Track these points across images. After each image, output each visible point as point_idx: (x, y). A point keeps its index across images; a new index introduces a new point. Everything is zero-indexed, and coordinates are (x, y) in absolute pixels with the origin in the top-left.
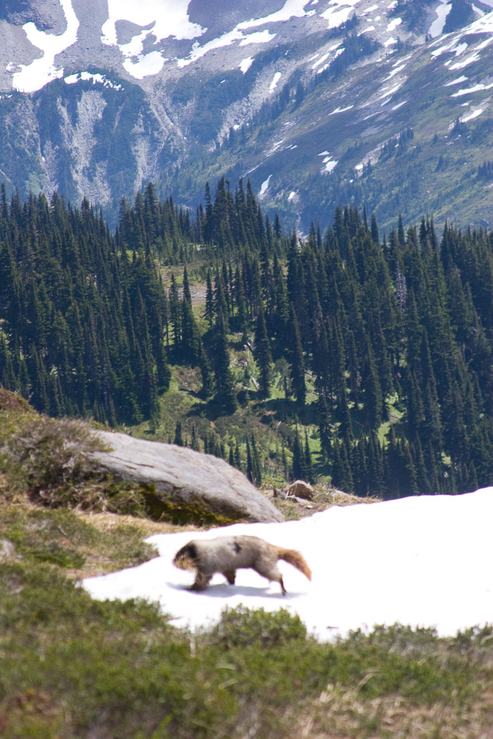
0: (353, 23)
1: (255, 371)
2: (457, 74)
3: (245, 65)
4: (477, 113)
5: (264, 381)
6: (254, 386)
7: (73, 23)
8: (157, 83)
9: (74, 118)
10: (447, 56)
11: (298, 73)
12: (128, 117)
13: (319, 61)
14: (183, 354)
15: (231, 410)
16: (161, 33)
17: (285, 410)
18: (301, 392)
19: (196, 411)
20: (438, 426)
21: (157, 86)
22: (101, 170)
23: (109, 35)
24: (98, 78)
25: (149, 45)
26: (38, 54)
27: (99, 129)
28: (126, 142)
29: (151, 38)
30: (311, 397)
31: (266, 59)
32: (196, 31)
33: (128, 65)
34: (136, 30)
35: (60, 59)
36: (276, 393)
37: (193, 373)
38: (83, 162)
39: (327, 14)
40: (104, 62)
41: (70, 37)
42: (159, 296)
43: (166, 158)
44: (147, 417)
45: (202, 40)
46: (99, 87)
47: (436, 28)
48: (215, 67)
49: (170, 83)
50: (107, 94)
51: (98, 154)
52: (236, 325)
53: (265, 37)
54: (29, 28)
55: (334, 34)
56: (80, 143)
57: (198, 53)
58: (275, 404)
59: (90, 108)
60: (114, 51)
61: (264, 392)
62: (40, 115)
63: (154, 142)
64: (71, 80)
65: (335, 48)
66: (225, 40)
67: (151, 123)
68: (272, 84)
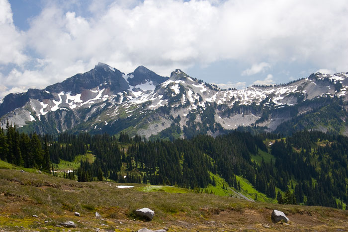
0: (107, 100)
1: (135, 163)
2: (127, 109)
3: (90, 107)
4: (131, 115)
5: (137, 165)
6: (135, 166)
7: (61, 100)
8: (75, 109)
9: (61, 115)
10: (125, 106)
11: (99, 108)
12: (70, 115)
13: (102, 106)
14: (124, 160)
15: (132, 170)
16: (75, 101)
17: (140, 170)
18: (142, 167)
19: (126, 170)
20: (165, 172)
21: (75, 110)
22: (66, 124)
23: (67, 102)
24: (65, 109)
25: (74, 103)
26: (55, 105)
27: (65, 117)
28: (70, 119)
29: (74, 102)
30: (144, 167)
31: (93, 106)
32: (82, 101)
33: (70, 107)
34: (72, 101)
35: (59, 106)
36: (138, 167)
37: (125, 163)
38: (63, 123)
39: (103, 99)
40: (66, 106)
41: (60, 102)
42: (120, 151)
43: (76, 122)
44: (119, 171)
45: (82, 103)
46: (65, 110)
47: (121, 101)
48: (85, 107)
49: (77, 110)
50: (67, 111)
51: (65, 121)
52: (132, 155)
53: (93, 102)
54: (54, 100)
55: (104, 102)
56: (62, 120)
57: (82, 105)
58: (139, 169)
59: (64, 114)
60: (68, 104)
61: (136, 167)
62: (55, 115)
63: (75, 119)
64: (61, 109)
65: (105, 104)
66: (86, 103)
67: (74, 116)
68: (95, 109)
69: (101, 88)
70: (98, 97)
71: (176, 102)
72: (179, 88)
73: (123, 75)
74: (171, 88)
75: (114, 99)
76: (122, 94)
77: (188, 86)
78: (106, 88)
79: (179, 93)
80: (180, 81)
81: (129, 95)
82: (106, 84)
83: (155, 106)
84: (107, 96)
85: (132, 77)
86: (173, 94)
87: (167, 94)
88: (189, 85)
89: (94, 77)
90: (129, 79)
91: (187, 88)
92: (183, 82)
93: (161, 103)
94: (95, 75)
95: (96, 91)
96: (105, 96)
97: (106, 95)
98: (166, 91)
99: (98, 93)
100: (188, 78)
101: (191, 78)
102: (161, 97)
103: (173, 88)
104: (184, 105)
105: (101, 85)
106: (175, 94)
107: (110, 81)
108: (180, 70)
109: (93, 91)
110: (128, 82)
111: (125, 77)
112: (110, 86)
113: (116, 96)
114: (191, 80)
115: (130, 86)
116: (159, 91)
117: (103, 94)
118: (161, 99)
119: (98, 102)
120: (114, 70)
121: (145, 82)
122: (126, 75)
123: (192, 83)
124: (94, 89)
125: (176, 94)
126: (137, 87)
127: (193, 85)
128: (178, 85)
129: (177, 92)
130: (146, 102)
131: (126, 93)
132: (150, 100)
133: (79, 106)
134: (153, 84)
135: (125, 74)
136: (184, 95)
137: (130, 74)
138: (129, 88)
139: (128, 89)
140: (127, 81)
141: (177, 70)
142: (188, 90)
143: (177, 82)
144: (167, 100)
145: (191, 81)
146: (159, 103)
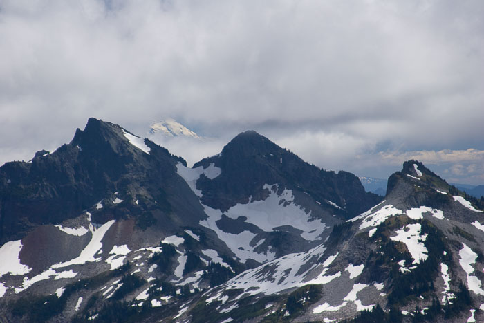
69: (99, 220)
70: (87, 255)
71: (418, 292)
72: (424, 238)
73: (179, 166)
74: (393, 239)
75: (151, 262)
76: (181, 240)
77: (457, 231)
78: (117, 218)
79: (425, 257)
80: (424, 209)
81: (206, 247)
82: (118, 201)
83: (337, 308)
84: (124, 250)
85: (213, 172)
86: (402, 263)
87: (380, 262)
88: (460, 225)
89: (71, 173)
90: (203, 182)
91: (454, 237)
92: (439, 215)
93: (360, 296)
94: (76, 167)
95: (81, 232)
96: (116, 250)
97: (118, 245)
98: (374, 247)
99: (88, 237)
100: (456, 198)
101: (467, 198)
102: (355, 271)
103: (400, 236)
104: (447, 307)
105: (100, 206)
106: (409, 261)
107: (132, 191)
108: (421, 166)
109: (68, 231)
110: (199, 193)
111: (188, 175)
112: (133, 210)
113: (158, 250)
114: (467, 204)
115: (208, 210)
116: (345, 246)
117: (108, 242)
118: (359, 280)
119: (92, 274)
120: (146, 150)
121: (263, 195)
122: (190, 165)
123: (469, 217)
124: (73, 222)
125: (417, 261)
126: (235, 212)
127: (477, 224)
128: (418, 226)
129: (418, 252)
130: (301, 292)
131: (197, 238)
132: (314, 282)
133: (18, 290)
134: (297, 202)
135: (185, 163)
136: (444, 268)
137: (205, 163)
138: (205, 217)
139: (202, 223)
140: (193, 188)
141: (408, 165)
142: (461, 247)
143: (415, 213)
144: (379, 286)
145: (467, 210)
146: (351, 296)
